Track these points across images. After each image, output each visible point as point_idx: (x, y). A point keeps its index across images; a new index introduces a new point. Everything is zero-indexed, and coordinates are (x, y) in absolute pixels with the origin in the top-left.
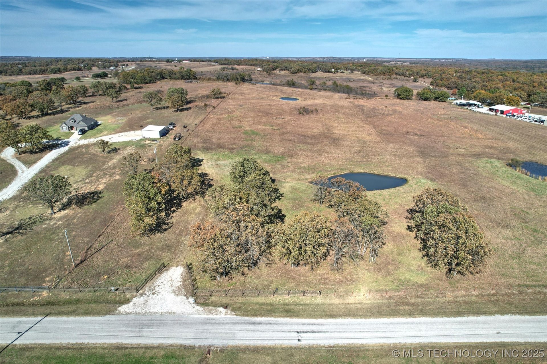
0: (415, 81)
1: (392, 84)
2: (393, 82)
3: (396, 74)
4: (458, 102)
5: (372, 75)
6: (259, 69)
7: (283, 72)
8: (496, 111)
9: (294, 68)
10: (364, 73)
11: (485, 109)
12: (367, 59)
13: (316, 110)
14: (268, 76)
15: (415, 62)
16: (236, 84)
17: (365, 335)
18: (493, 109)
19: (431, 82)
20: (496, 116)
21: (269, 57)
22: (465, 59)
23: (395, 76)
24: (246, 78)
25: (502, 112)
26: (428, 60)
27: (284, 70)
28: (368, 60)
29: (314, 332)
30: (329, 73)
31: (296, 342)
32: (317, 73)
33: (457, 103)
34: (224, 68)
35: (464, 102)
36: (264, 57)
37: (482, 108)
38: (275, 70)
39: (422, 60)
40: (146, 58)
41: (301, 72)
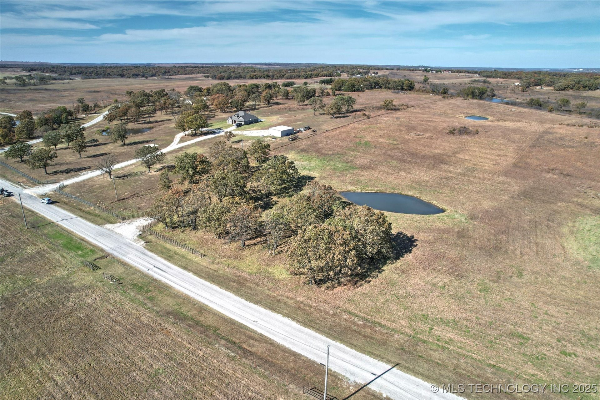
6: (517, 83)
13: (477, 131)
14: (520, 92)
16: (444, 97)
17: (191, 288)
21: (584, 69)
24: (489, 94)
27: (551, 86)
29: (162, 270)
34: (474, 81)
36: (575, 69)
38: (538, 85)
40: (420, 66)
41: (572, 89)
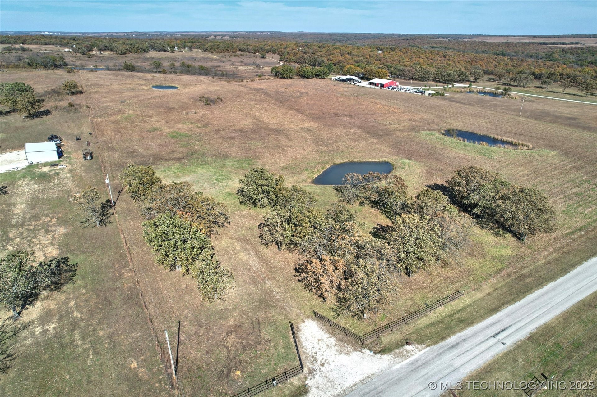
0: (263, 57)
1: (242, 62)
2: (242, 60)
3: (240, 50)
4: (337, 77)
5: (215, 52)
6: (67, 50)
7: (107, 53)
8: (376, 84)
9: (122, 48)
10: (205, 51)
11: (365, 83)
12: (180, 34)
13: (219, 98)
14: (87, 59)
15: (235, 36)
18: (373, 83)
19: (281, 58)
20: (381, 90)
21: (49, 32)
22: (278, 32)
23: (239, 53)
24: (58, 63)
25: (382, 86)
26: (243, 33)
27: (105, 50)
28: (182, 35)
30: (165, 53)
31: (503, 346)
32: (150, 53)
33: (336, 79)
34: (8, 49)
35: (344, 77)
36: (41, 32)
37: (361, 82)
38: (91, 50)
39: (237, 33)
41: (131, 52)
